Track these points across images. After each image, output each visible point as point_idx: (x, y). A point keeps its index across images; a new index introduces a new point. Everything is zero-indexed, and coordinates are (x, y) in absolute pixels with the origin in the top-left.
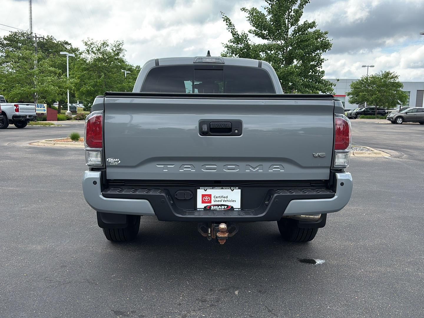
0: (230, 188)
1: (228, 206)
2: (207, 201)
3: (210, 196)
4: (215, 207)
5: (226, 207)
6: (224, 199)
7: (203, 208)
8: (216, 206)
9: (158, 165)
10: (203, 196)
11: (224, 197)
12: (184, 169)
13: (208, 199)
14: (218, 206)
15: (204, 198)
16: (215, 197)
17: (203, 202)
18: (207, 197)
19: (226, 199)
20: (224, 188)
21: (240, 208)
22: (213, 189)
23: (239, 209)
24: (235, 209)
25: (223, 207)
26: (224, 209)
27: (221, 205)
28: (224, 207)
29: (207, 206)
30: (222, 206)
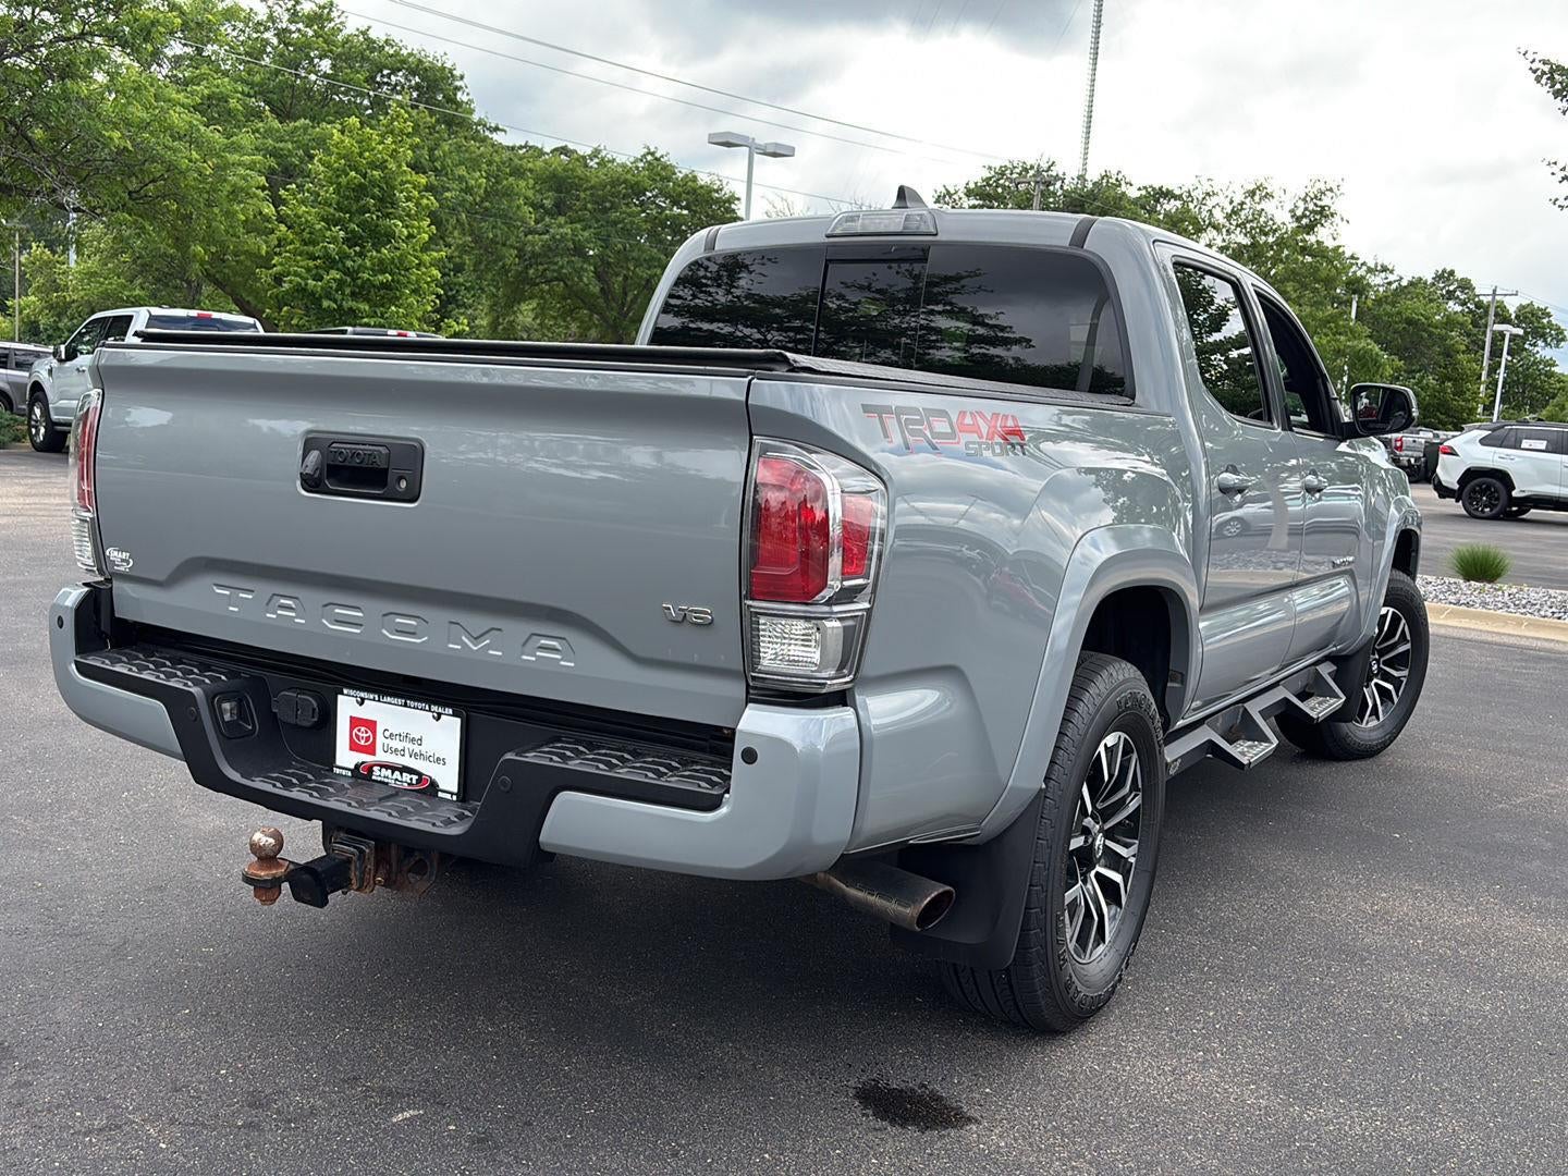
0: (427, 708)
1: (420, 774)
2: (362, 742)
3: (371, 725)
4: (384, 770)
5: (415, 777)
6: (411, 746)
7: (352, 767)
8: (387, 767)
9: (218, 586)
10: (355, 722)
11: (413, 740)
12: (279, 612)
13: (367, 739)
14: (393, 768)
15: (355, 730)
16: (387, 734)
17: (354, 747)
18: (363, 729)
19: (417, 749)
20: (412, 704)
21: (456, 790)
22: (379, 701)
23: (452, 794)
24: (440, 794)
25: (406, 777)
26: (409, 784)
27: (405, 769)
28: (409, 776)
29: (363, 763)
30: (404, 774)
